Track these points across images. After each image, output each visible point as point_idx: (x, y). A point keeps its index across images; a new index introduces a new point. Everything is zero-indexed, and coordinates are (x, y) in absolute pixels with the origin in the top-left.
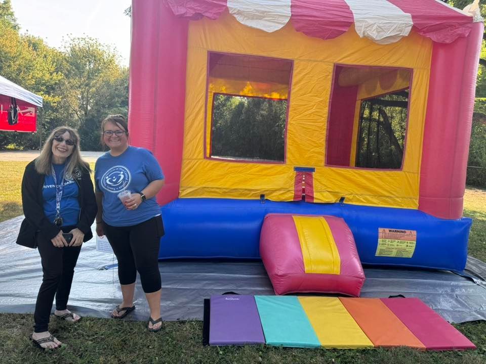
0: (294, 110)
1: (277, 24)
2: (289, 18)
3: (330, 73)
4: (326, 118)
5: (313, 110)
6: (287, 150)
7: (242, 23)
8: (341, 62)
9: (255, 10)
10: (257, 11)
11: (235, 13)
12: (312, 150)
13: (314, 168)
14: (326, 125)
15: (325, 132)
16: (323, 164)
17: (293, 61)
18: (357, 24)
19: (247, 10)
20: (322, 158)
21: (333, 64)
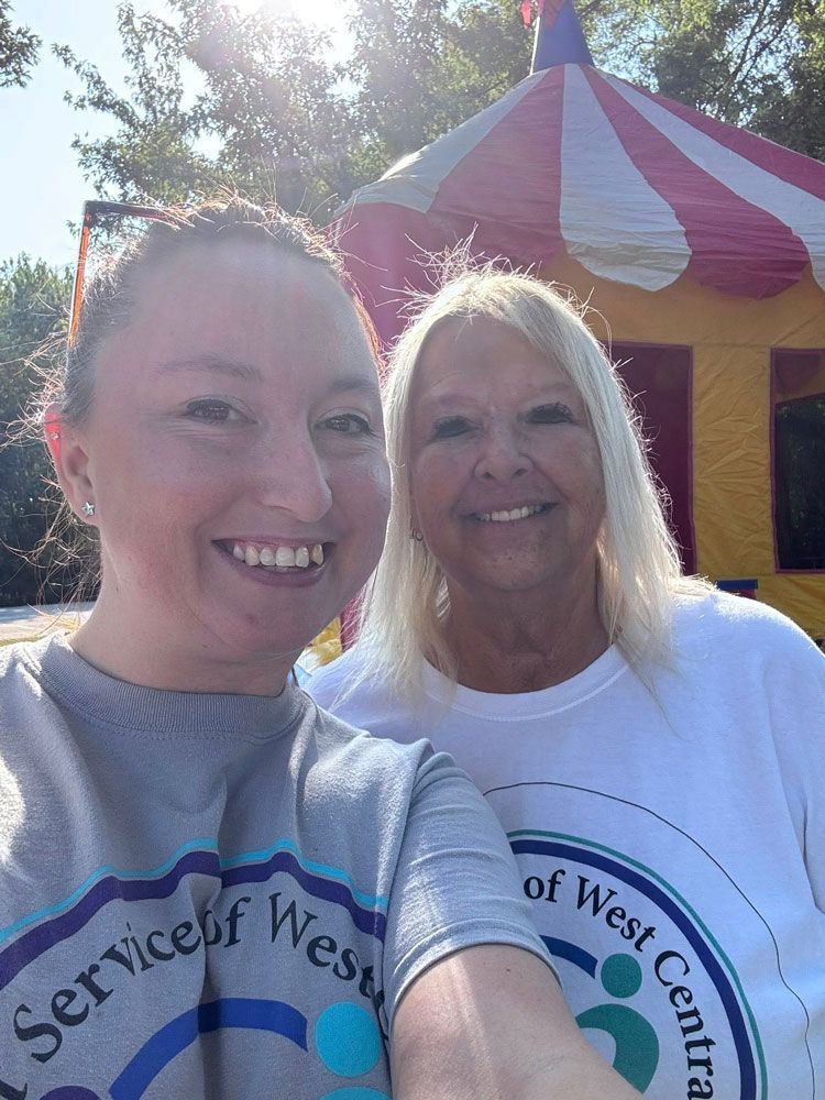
0: (704, 453)
1: (665, 274)
2: (688, 259)
3: (764, 368)
4: (768, 466)
5: (740, 452)
6: (698, 544)
7: (596, 273)
8: (783, 344)
9: (621, 244)
10: (625, 247)
11: (579, 254)
12: (748, 539)
13: (756, 581)
14: (769, 481)
15: (768, 498)
16: (771, 568)
17: (692, 347)
18: (815, 265)
19: (606, 246)
20: (769, 556)
21: (768, 352)
